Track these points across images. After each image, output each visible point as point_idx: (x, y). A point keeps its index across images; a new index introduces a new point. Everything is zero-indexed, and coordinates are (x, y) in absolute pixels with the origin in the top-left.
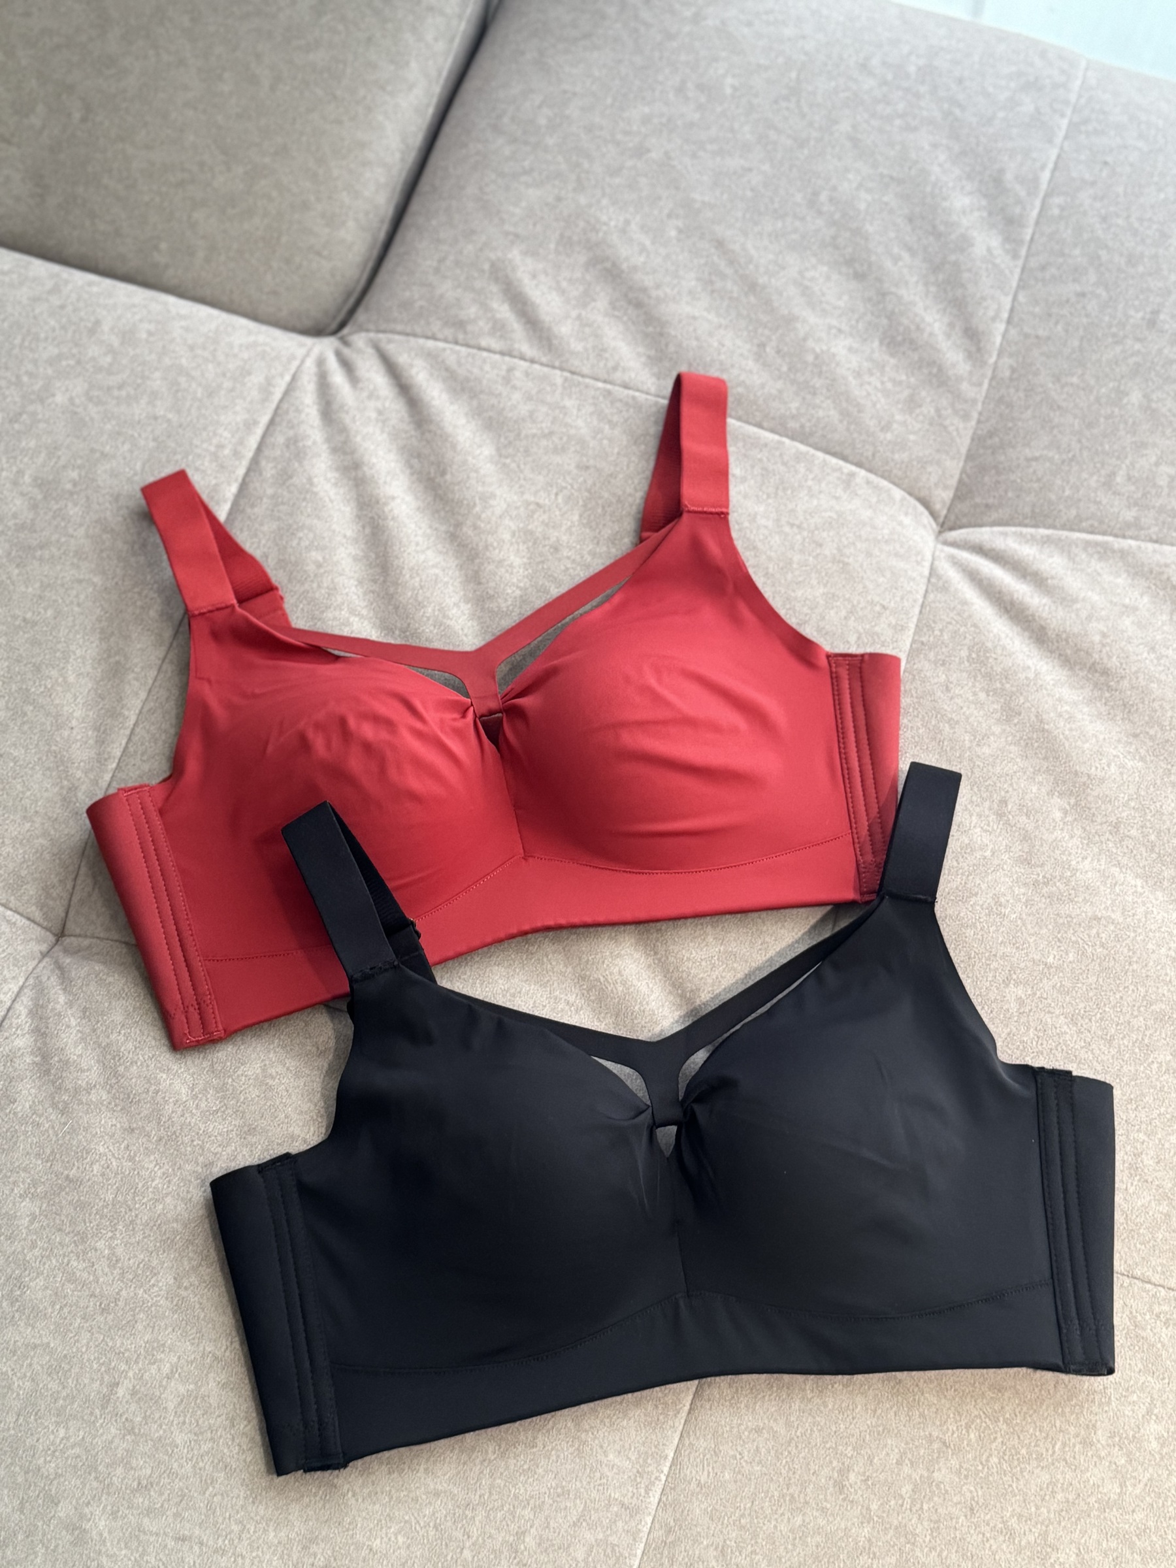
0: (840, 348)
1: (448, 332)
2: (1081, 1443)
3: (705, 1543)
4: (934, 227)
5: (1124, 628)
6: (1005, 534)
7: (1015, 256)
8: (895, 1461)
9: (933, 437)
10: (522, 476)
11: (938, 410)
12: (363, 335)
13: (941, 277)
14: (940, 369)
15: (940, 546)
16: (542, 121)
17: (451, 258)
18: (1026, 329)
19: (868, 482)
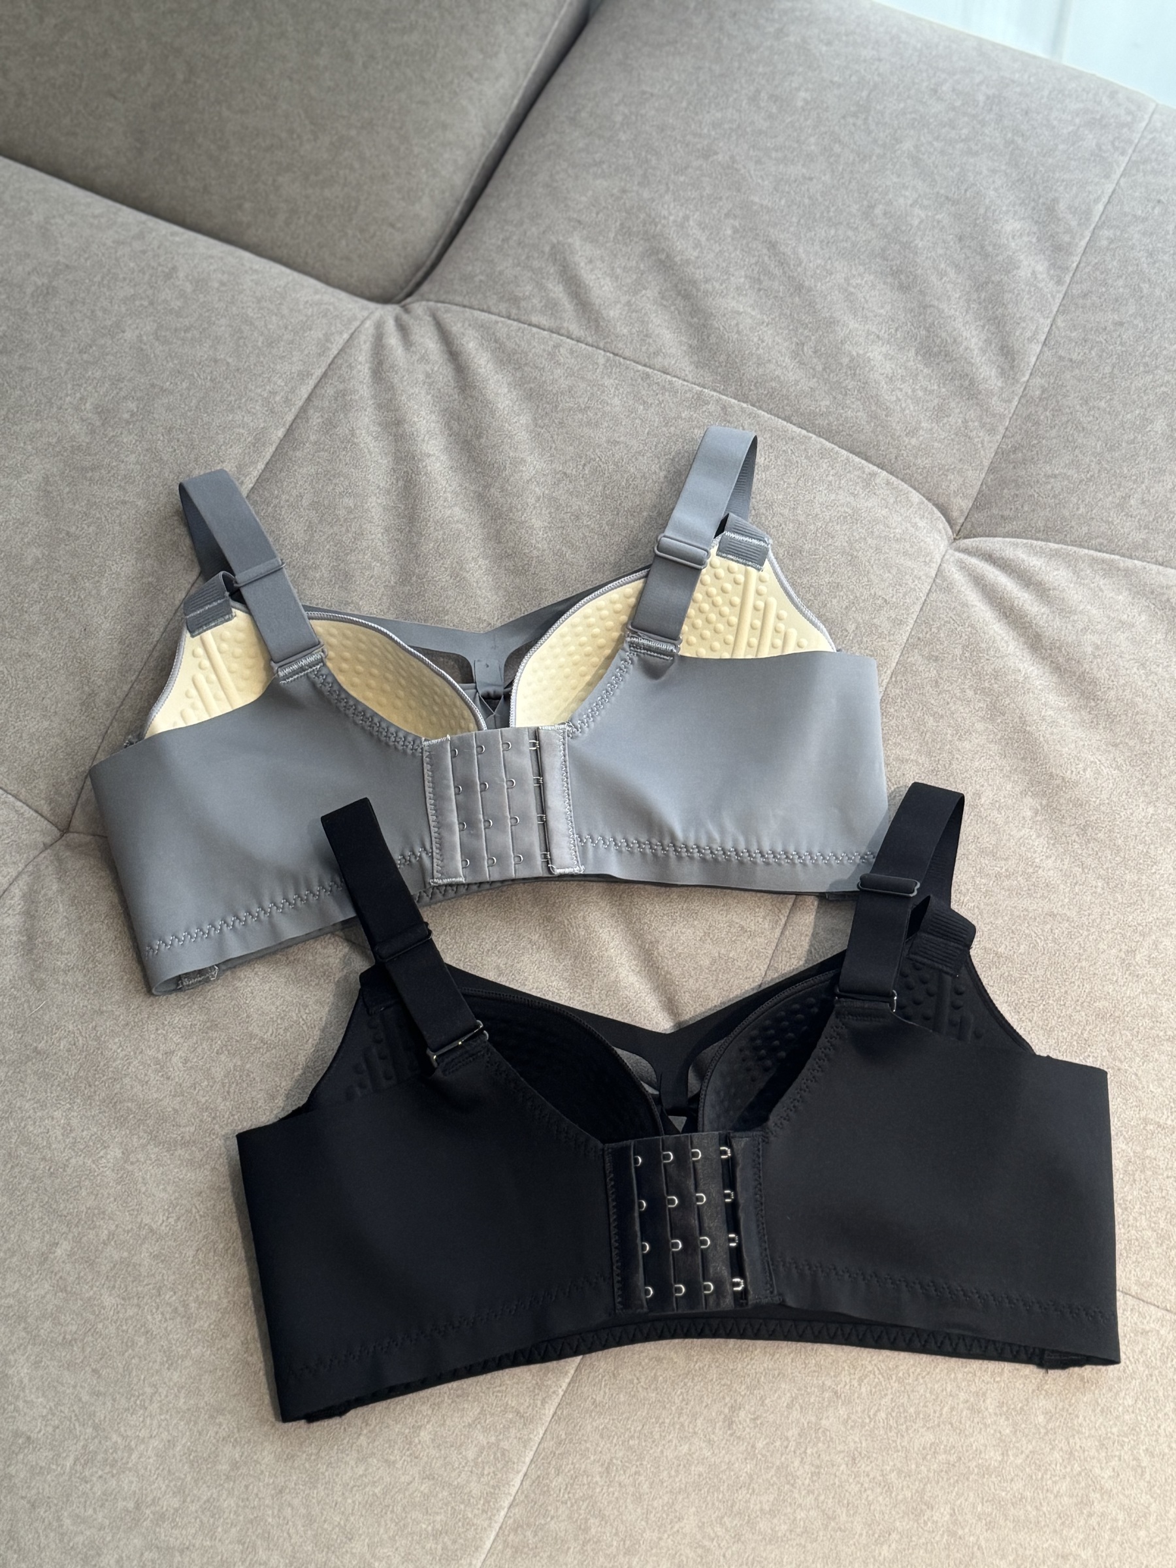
0: (877, 353)
1: (503, 307)
2: (968, 1409)
3: (592, 1458)
4: (982, 247)
5: (1118, 643)
6: (1017, 545)
7: (1059, 282)
8: (785, 1404)
9: (956, 447)
10: (554, 446)
11: (965, 421)
12: (424, 303)
13: (983, 295)
14: (972, 383)
15: (951, 551)
16: (619, 118)
17: (515, 238)
18: (1062, 353)
19: (888, 483)
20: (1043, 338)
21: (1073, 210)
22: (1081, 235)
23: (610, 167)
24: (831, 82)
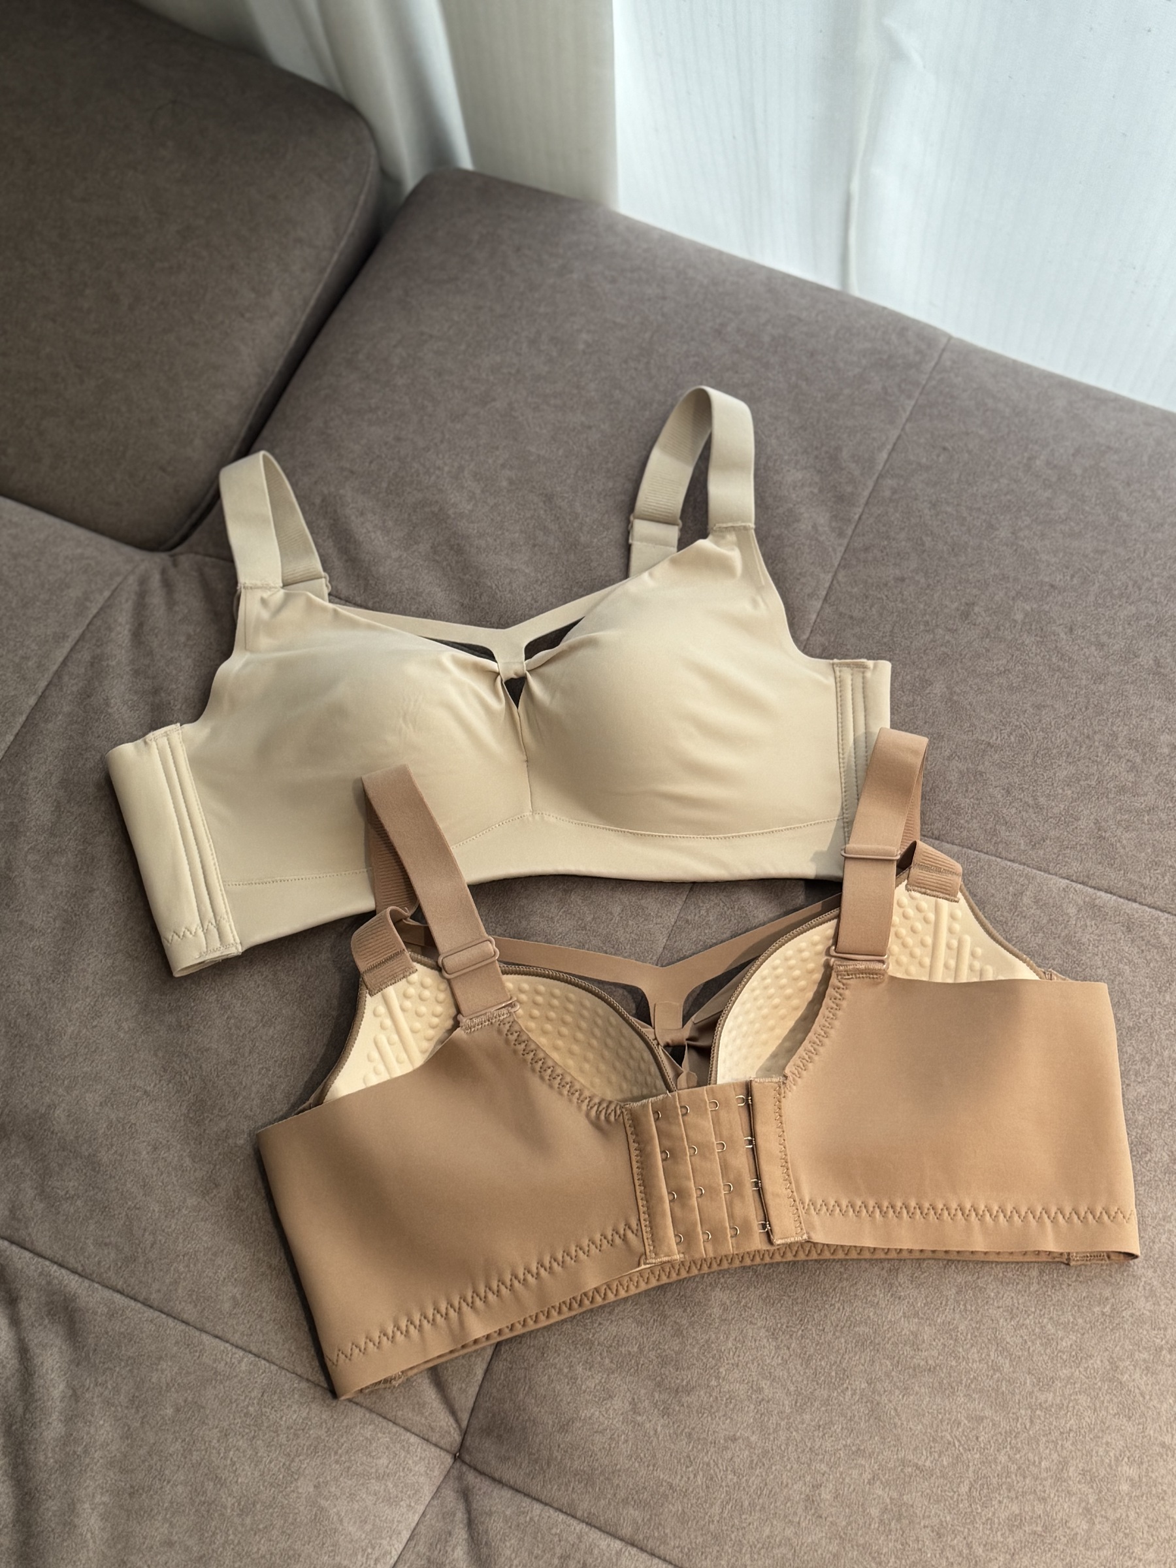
12: (192, 556)
20: (824, 593)
21: (856, 458)
22: (864, 484)
23: (385, 413)
24: (614, 323)
